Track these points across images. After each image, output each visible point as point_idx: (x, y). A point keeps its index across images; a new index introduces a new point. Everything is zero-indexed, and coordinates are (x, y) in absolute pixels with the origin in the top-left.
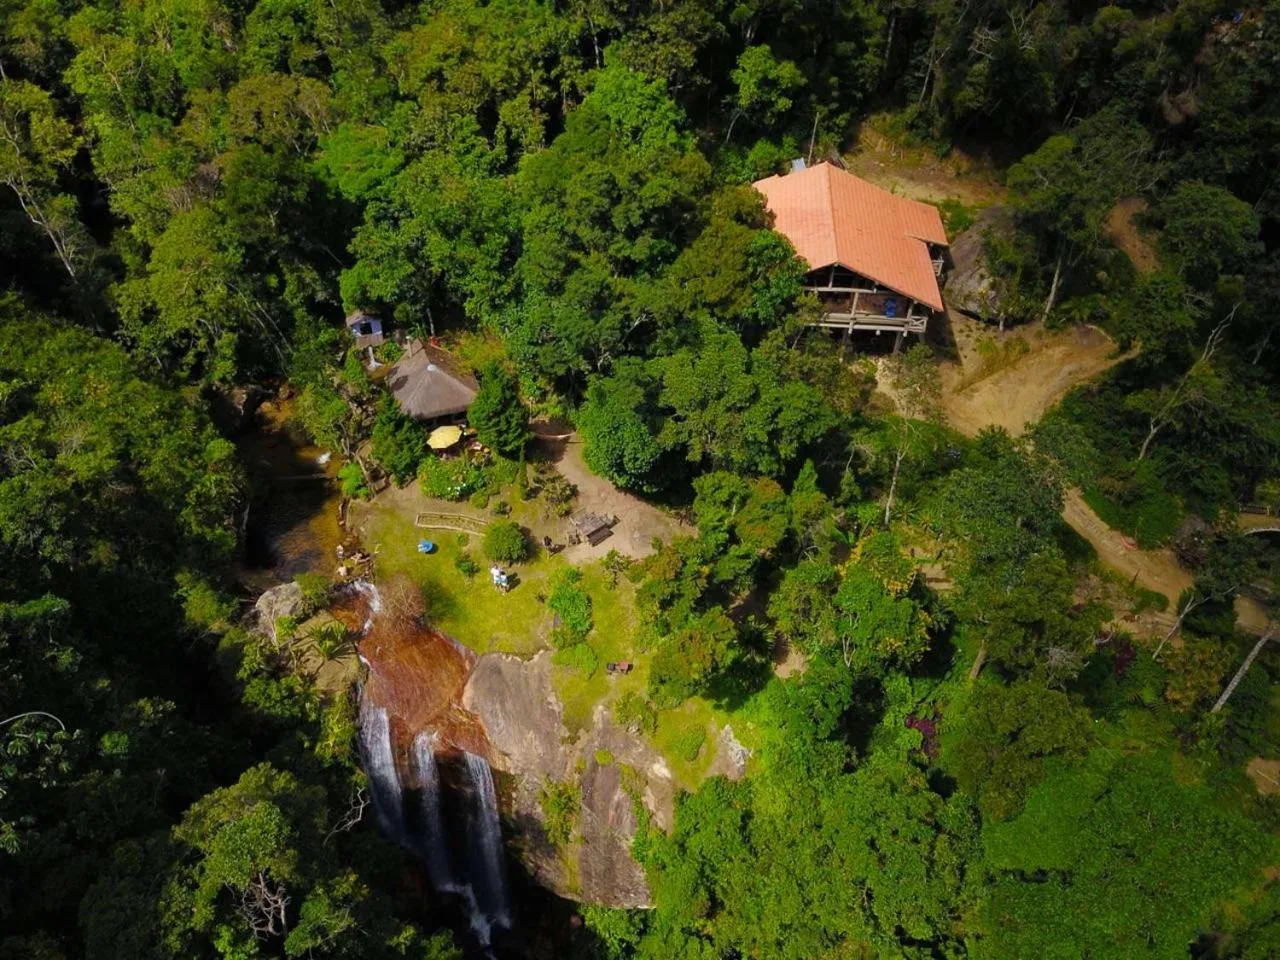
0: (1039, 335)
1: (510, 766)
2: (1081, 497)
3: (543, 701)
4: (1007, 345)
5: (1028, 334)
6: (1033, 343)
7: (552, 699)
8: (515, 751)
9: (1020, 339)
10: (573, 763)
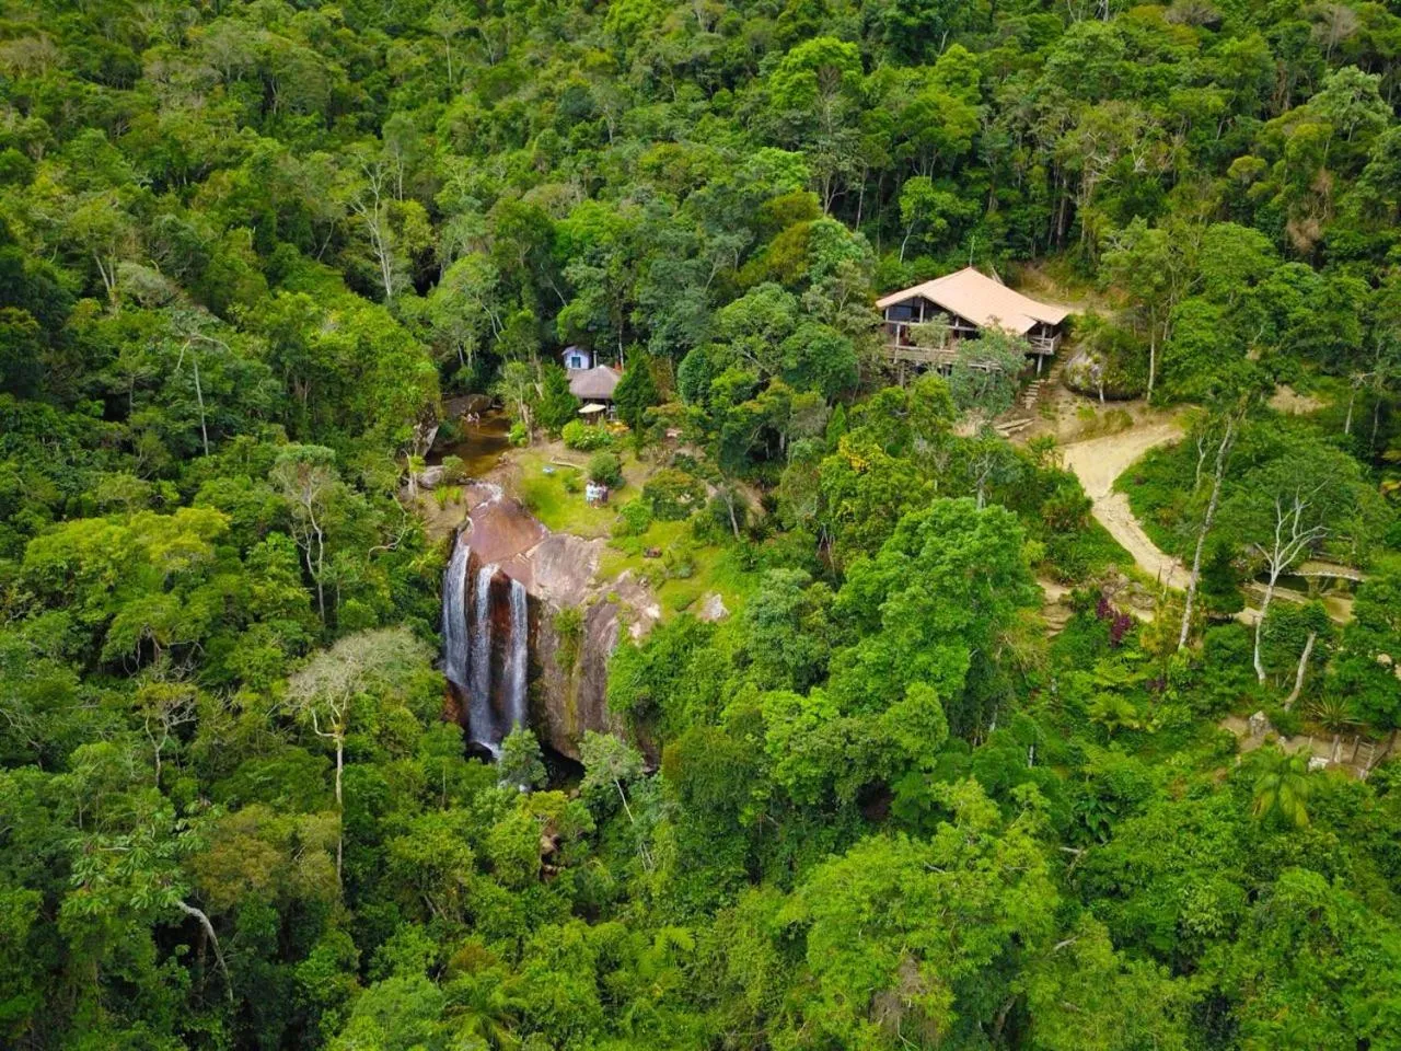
0: (1143, 411)
1: (540, 594)
2: (1142, 528)
3: (587, 561)
4: (1108, 416)
5: (1132, 409)
6: (1136, 418)
7: (594, 563)
8: (550, 585)
9: (1122, 412)
10: (587, 598)
